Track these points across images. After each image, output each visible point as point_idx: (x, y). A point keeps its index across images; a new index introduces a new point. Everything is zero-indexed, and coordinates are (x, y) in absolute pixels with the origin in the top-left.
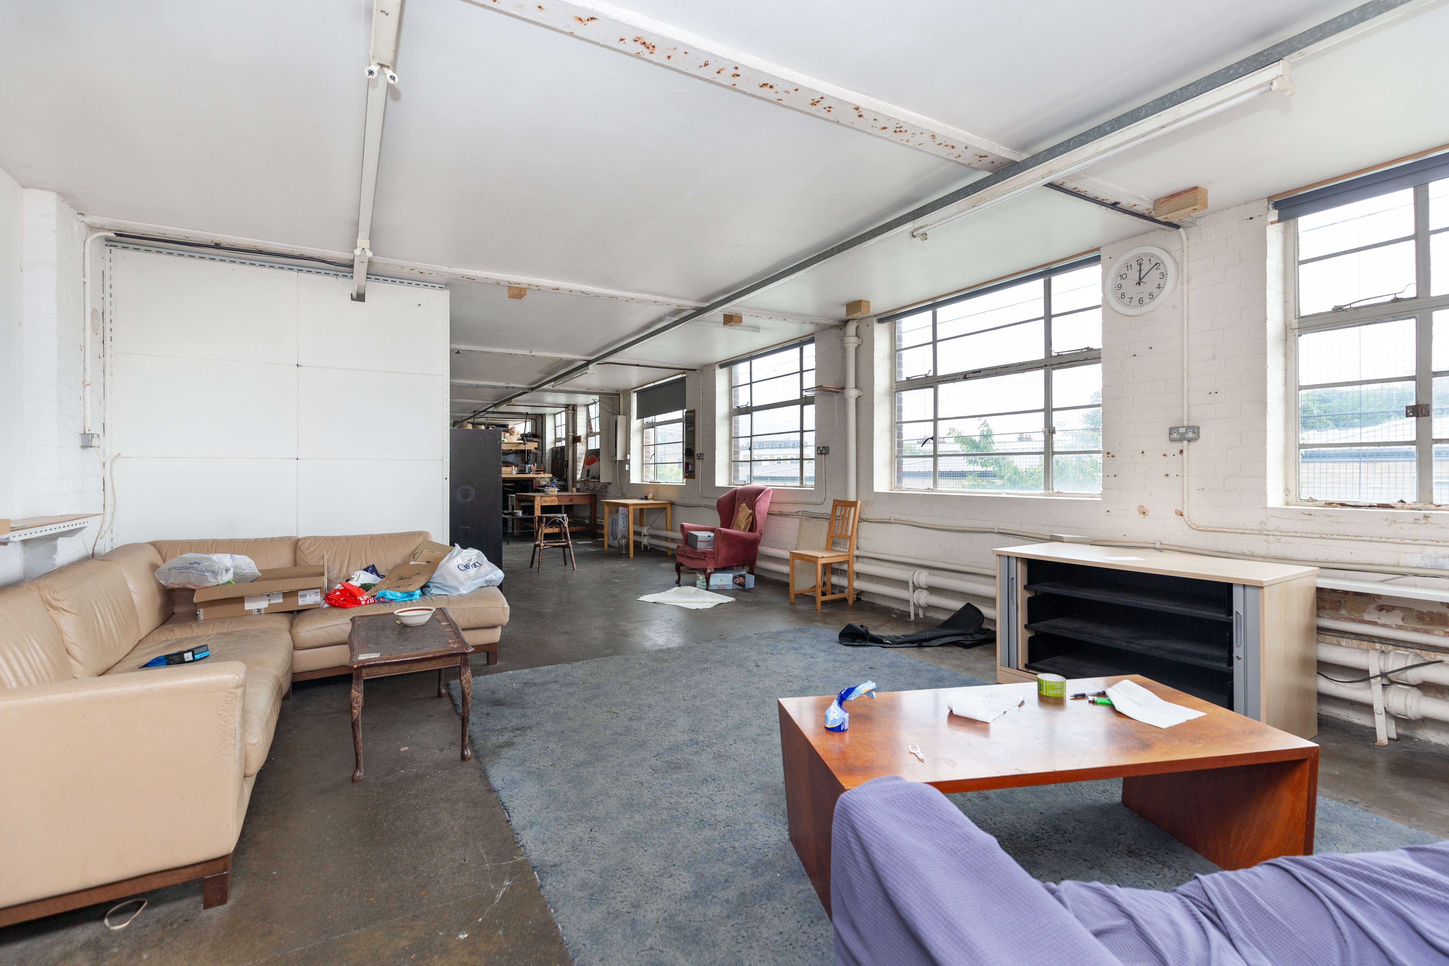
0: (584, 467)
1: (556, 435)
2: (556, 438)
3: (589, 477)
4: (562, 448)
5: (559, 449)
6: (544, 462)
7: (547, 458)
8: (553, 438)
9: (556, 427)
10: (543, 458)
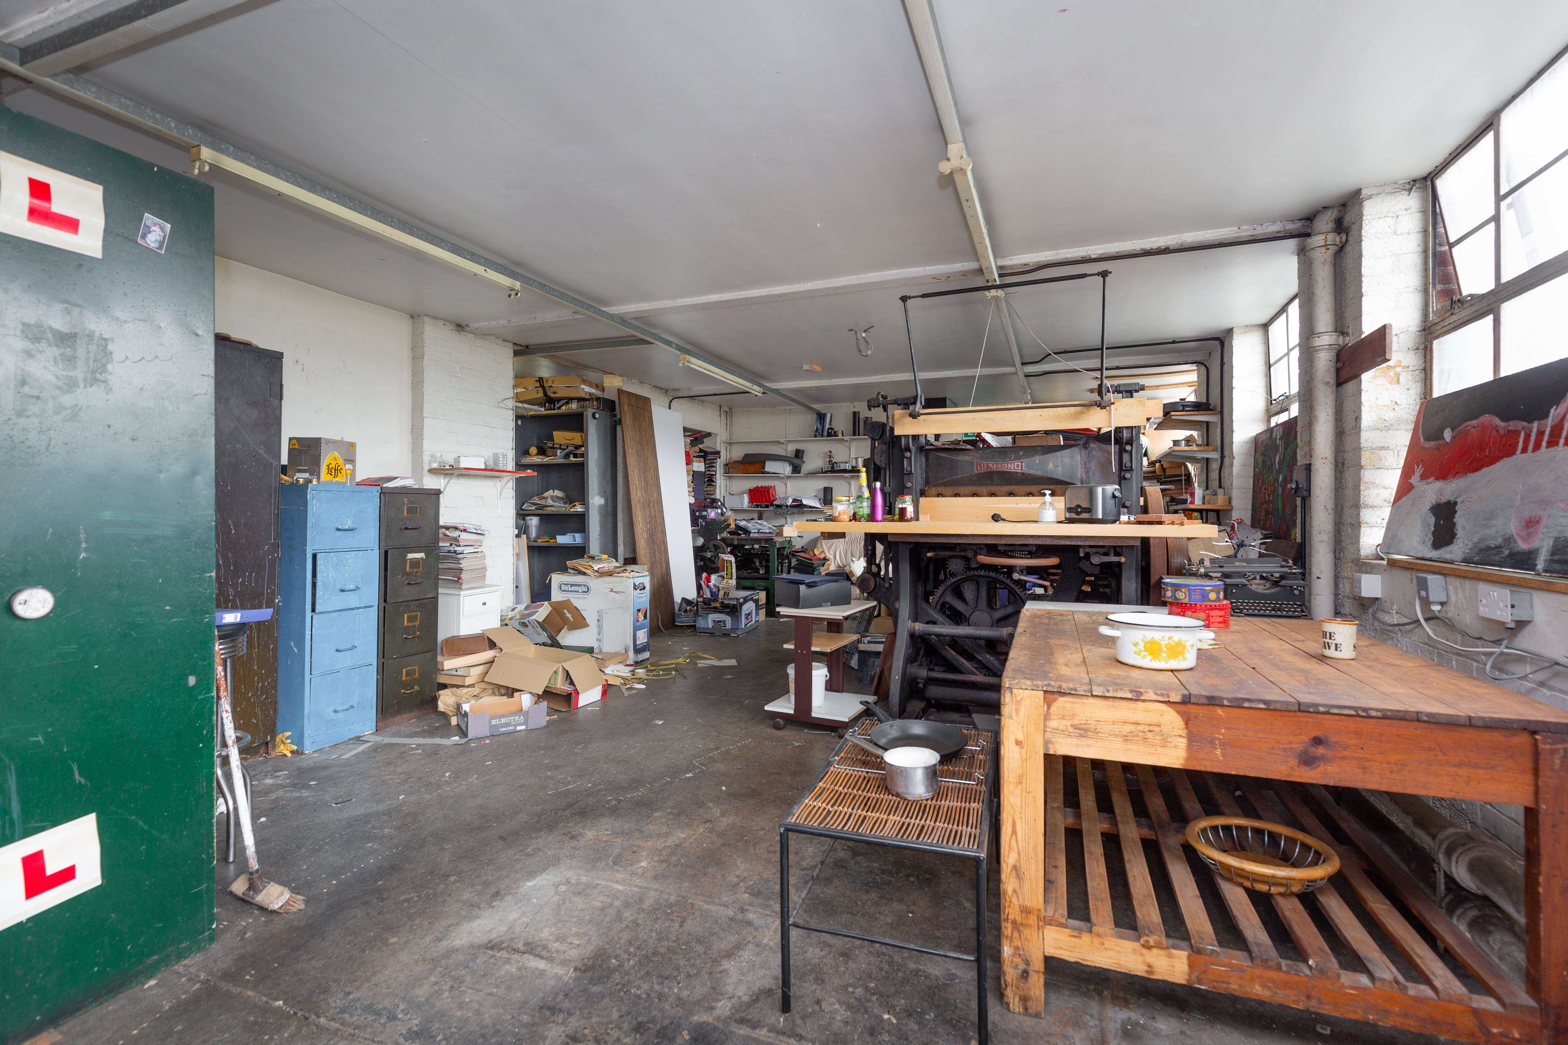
0: (1404, 489)
1: (1269, 392)
2: (1270, 402)
3: (1456, 551)
4: (1290, 426)
5: (1278, 434)
6: (1225, 483)
7: (1235, 470)
8: (1260, 404)
9: (1269, 366)
10: (1225, 472)
